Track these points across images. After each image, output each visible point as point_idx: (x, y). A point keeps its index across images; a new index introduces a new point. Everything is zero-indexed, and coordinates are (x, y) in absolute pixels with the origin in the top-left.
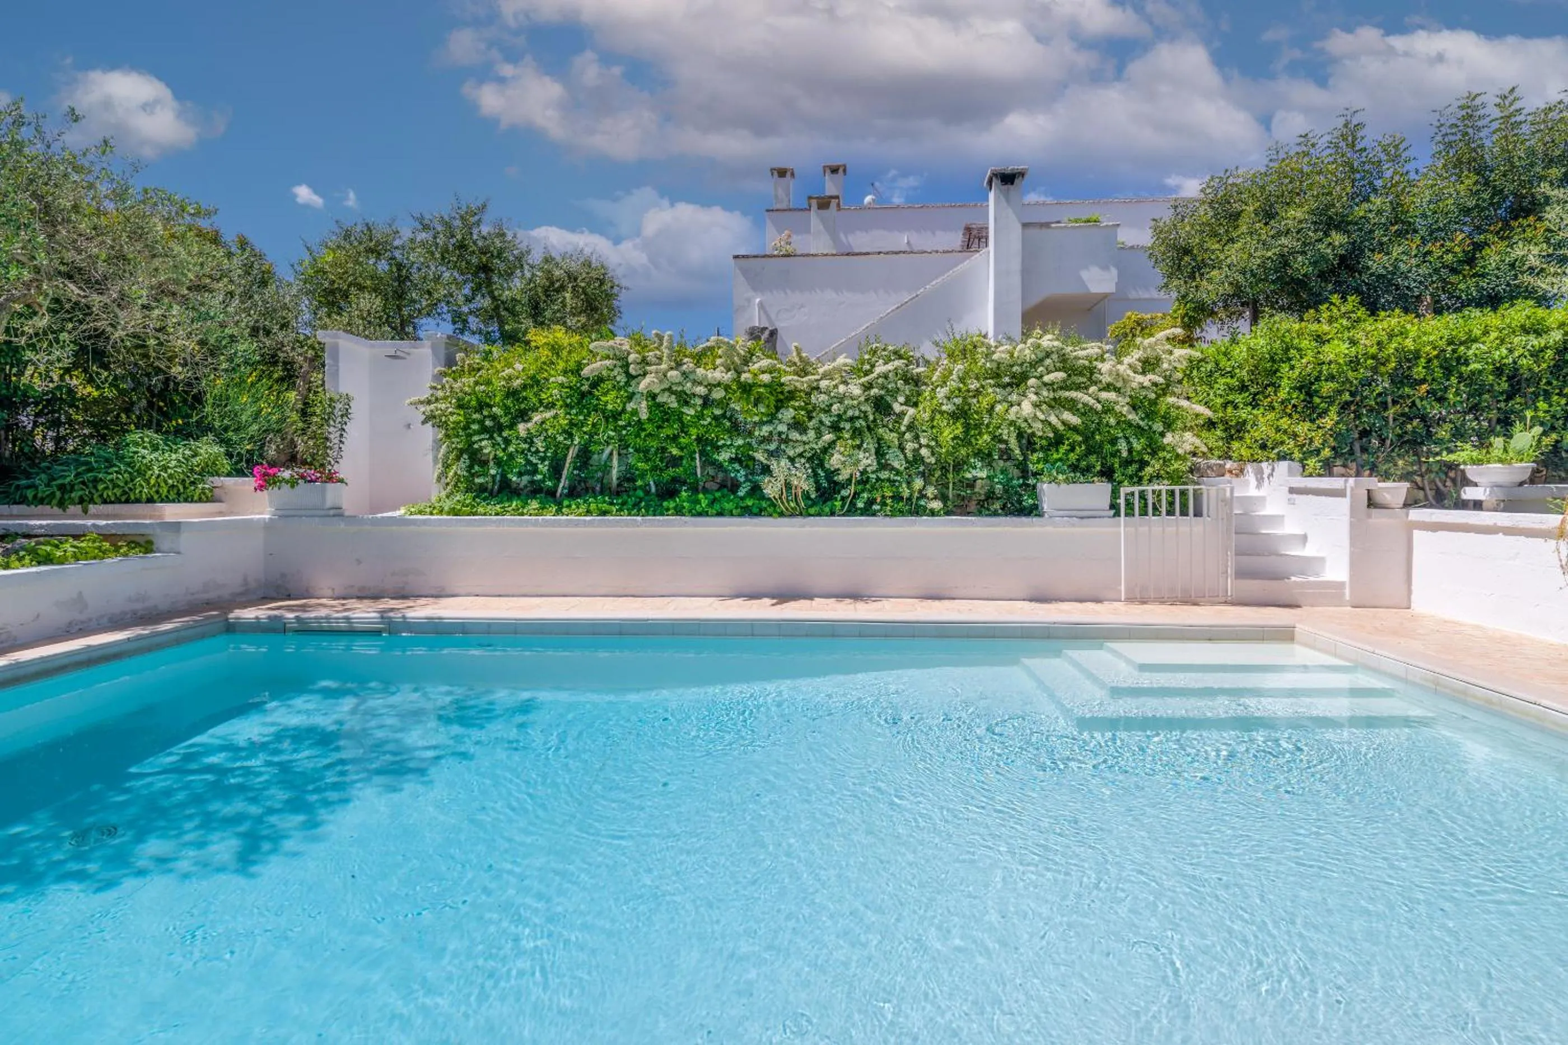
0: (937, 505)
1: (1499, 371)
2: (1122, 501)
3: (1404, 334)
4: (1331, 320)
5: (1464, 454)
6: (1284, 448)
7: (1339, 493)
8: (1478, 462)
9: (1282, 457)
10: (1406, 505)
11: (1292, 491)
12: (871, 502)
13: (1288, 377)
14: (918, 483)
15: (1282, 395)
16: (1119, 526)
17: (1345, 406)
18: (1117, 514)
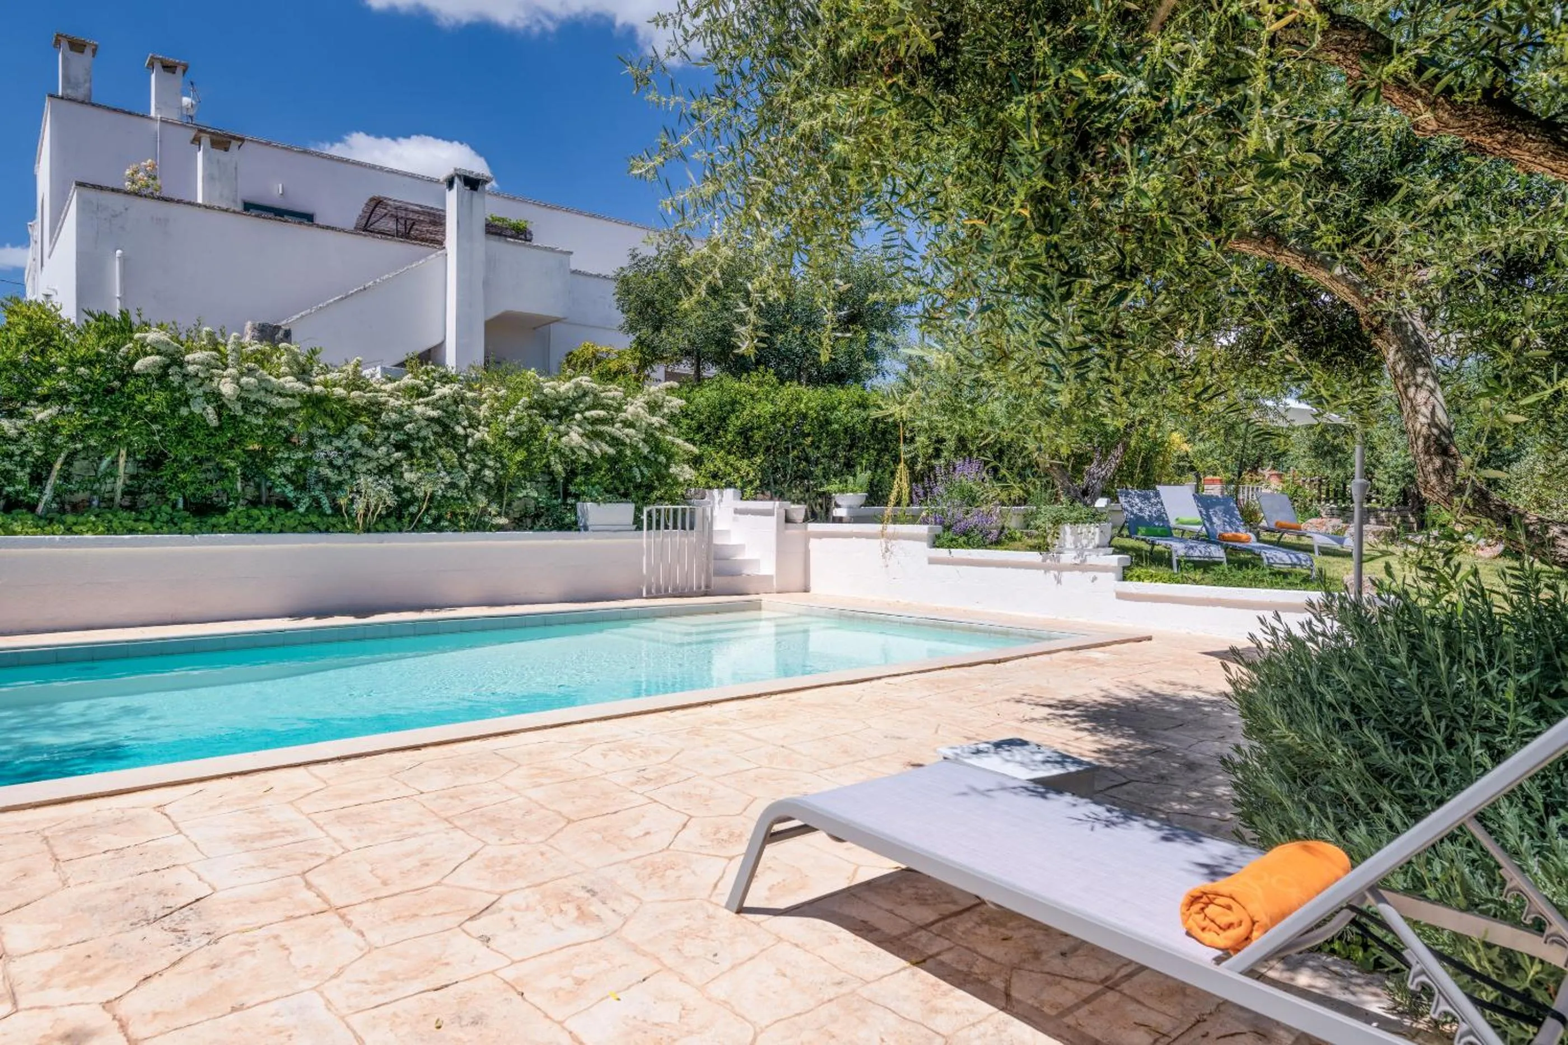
0: (503, 521)
1: (846, 431)
2: (644, 517)
3: (799, 399)
4: (760, 384)
5: (833, 487)
6: (730, 479)
7: (768, 513)
8: (842, 492)
9: (730, 485)
10: (806, 520)
11: (737, 511)
12: (437, 520)
13: (735, 423)
14: (482, 501)
15: (730, 437)
16: (641, 537)
17: (768, 449)
18: (639, 528)
